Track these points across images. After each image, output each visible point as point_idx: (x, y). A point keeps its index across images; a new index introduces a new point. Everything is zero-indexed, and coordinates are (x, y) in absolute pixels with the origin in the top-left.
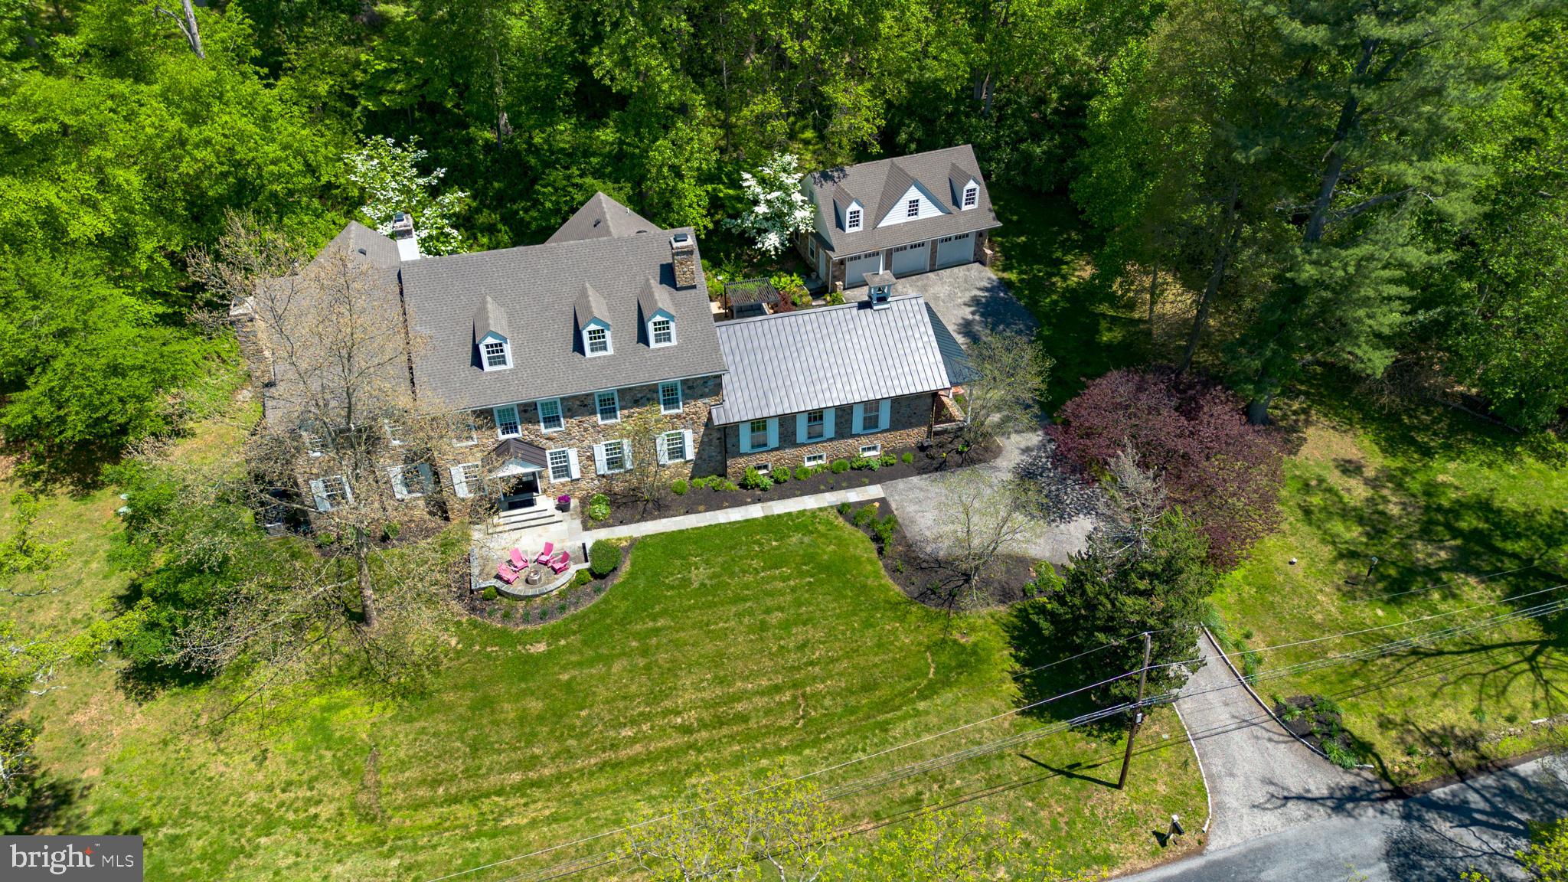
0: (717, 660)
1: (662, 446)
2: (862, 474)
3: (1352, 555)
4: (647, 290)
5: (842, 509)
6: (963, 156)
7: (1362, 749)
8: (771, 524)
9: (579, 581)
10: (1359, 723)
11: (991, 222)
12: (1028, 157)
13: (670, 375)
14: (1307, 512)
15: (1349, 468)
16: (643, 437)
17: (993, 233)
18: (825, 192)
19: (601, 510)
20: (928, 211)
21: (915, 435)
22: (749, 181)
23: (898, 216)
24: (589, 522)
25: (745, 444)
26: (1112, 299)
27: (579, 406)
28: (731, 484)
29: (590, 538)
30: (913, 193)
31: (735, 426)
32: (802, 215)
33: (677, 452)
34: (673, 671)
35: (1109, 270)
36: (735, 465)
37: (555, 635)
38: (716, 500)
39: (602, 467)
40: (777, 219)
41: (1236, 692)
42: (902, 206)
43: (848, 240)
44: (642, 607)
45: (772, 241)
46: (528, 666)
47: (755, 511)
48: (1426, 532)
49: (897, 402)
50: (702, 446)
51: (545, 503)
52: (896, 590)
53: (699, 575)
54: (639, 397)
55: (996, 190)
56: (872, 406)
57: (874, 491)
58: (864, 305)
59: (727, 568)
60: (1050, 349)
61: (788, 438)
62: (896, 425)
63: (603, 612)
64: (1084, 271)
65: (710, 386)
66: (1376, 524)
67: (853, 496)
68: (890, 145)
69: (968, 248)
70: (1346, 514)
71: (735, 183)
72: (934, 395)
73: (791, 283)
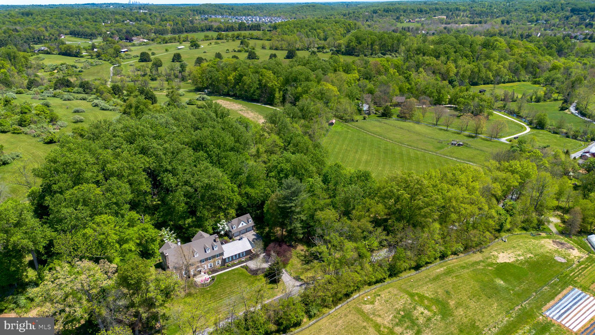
0: (230, 286)
1: (217, 263)
2: (243, 262)
3: (303, 261)
4: (212, 243)
5: (241, 267)
6: (248, 215)
7: (302, 280)
8: (232, 270)
9: (211, 281)
10: (301, 277)
11: (253, 225)
12: (257, 213)
13: (217, 253)
14: (297, 257)
15: (302, 250)
16: (214, 262)
17: (254, 226)
18: (230, 224)
19: (210, 273)
20: (245, 224)
21: (248, 256)
22: (219, 225)
23: (240, 226)
24: (209, 274)
25: (227, 261)
26: (272, 233)
27: (207, 259)
28: (226, 267)
29: (210, 276)
30: (242, 222)
31: (225, 259)
32: (227, 228)
33: (218, 264)
34: (225, 288)
35: (271, 228)
36: (226, 264)
37: (210, 287)
38: (224, 269)
39: (209, 267)
40: (223, 229)
41: (289, 277)
42: (241, 224)
43: (234, 230)
44: (219, 282)
45: (222, 232)
46: (208, 291)
47: (230, 269)
48: (311, 256)
49: (246, 252)
50: (222, 262)
51: (202, 273)
52: (250, 274)
53: (225, 277)
54: (214, 257)
55: (254, 219)
56: (243, 253)
57: (245, 264)
58: (239, 240)
59: (229, 276)
60: (264, 241)
61: (233, 260)
62: (246, 255)
63: (215, 284)
64: (267, 229)
65: (222, 254)
66: (305, 257)
67: (242, 265)
68: (238, 215)
69: (251, 228)
70: (302, 256)
71: (217, 225)
72: (250, 250)
73: (226, 238)
